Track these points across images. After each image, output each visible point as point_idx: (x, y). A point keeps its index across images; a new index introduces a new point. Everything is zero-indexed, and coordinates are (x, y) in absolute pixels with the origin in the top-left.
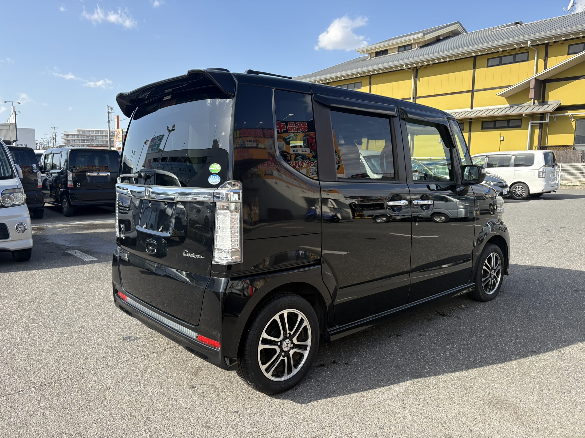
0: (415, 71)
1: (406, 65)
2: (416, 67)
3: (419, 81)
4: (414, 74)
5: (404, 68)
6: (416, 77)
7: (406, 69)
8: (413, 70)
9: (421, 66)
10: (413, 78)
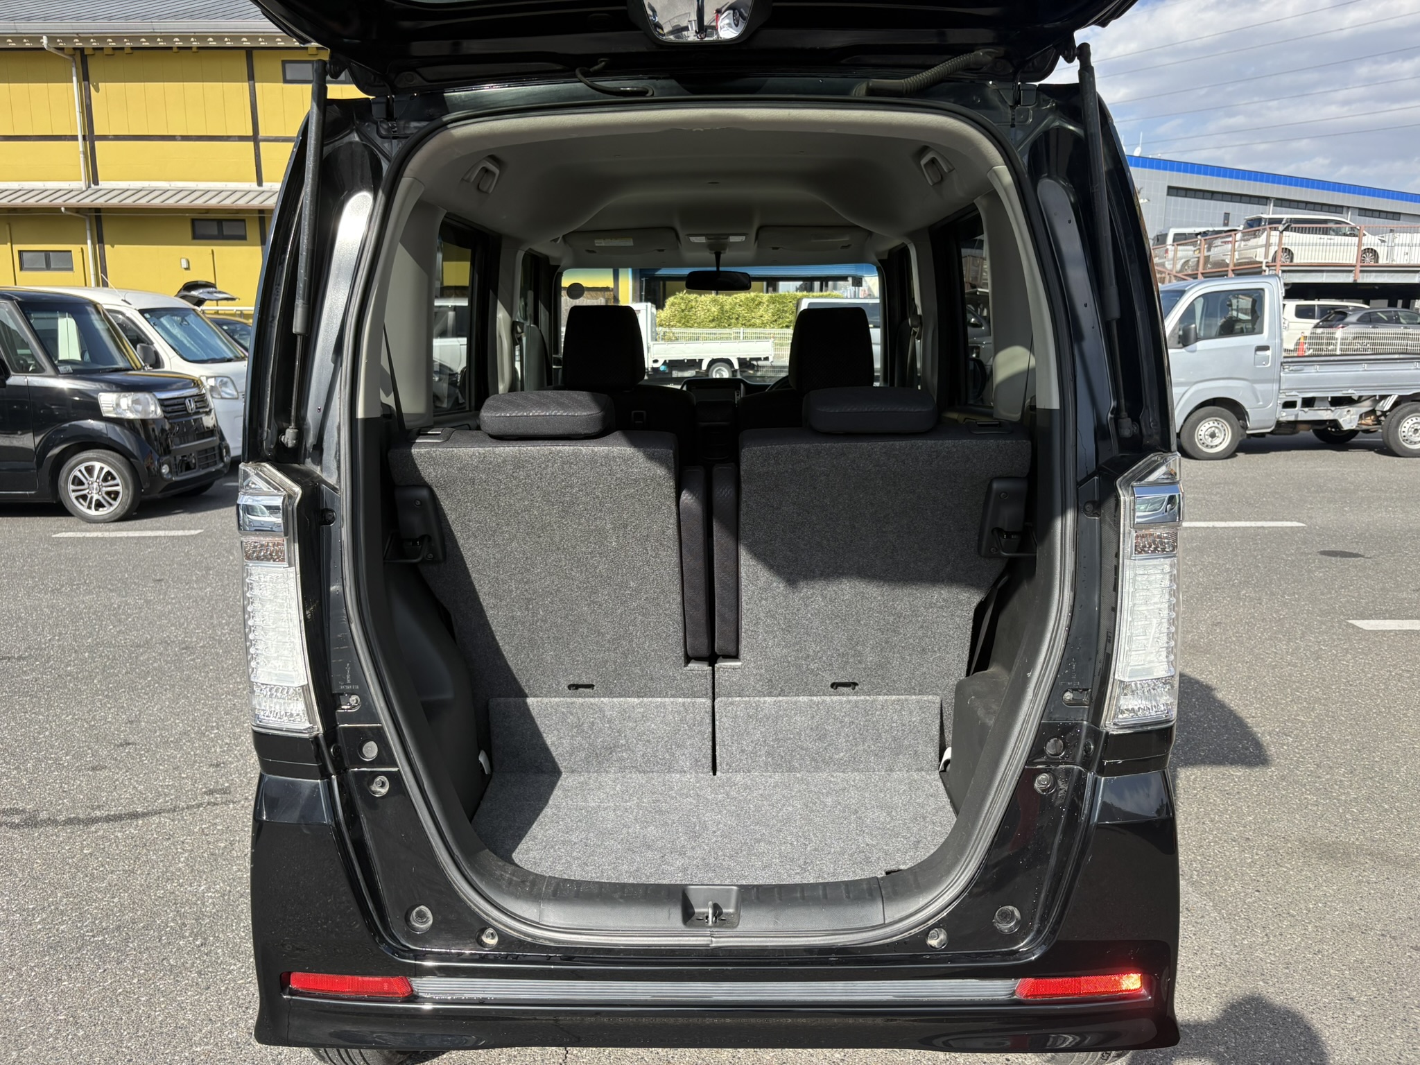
0: (78, 59)
1: (52, 39)
2: (82, 50)
3: (97, 90)
4: (76, 68)
5: (45, 47)
6: (85, 77)
7: (52, 50)
8: (72, 56)
9: (95, 49)
10: (75, 79)
